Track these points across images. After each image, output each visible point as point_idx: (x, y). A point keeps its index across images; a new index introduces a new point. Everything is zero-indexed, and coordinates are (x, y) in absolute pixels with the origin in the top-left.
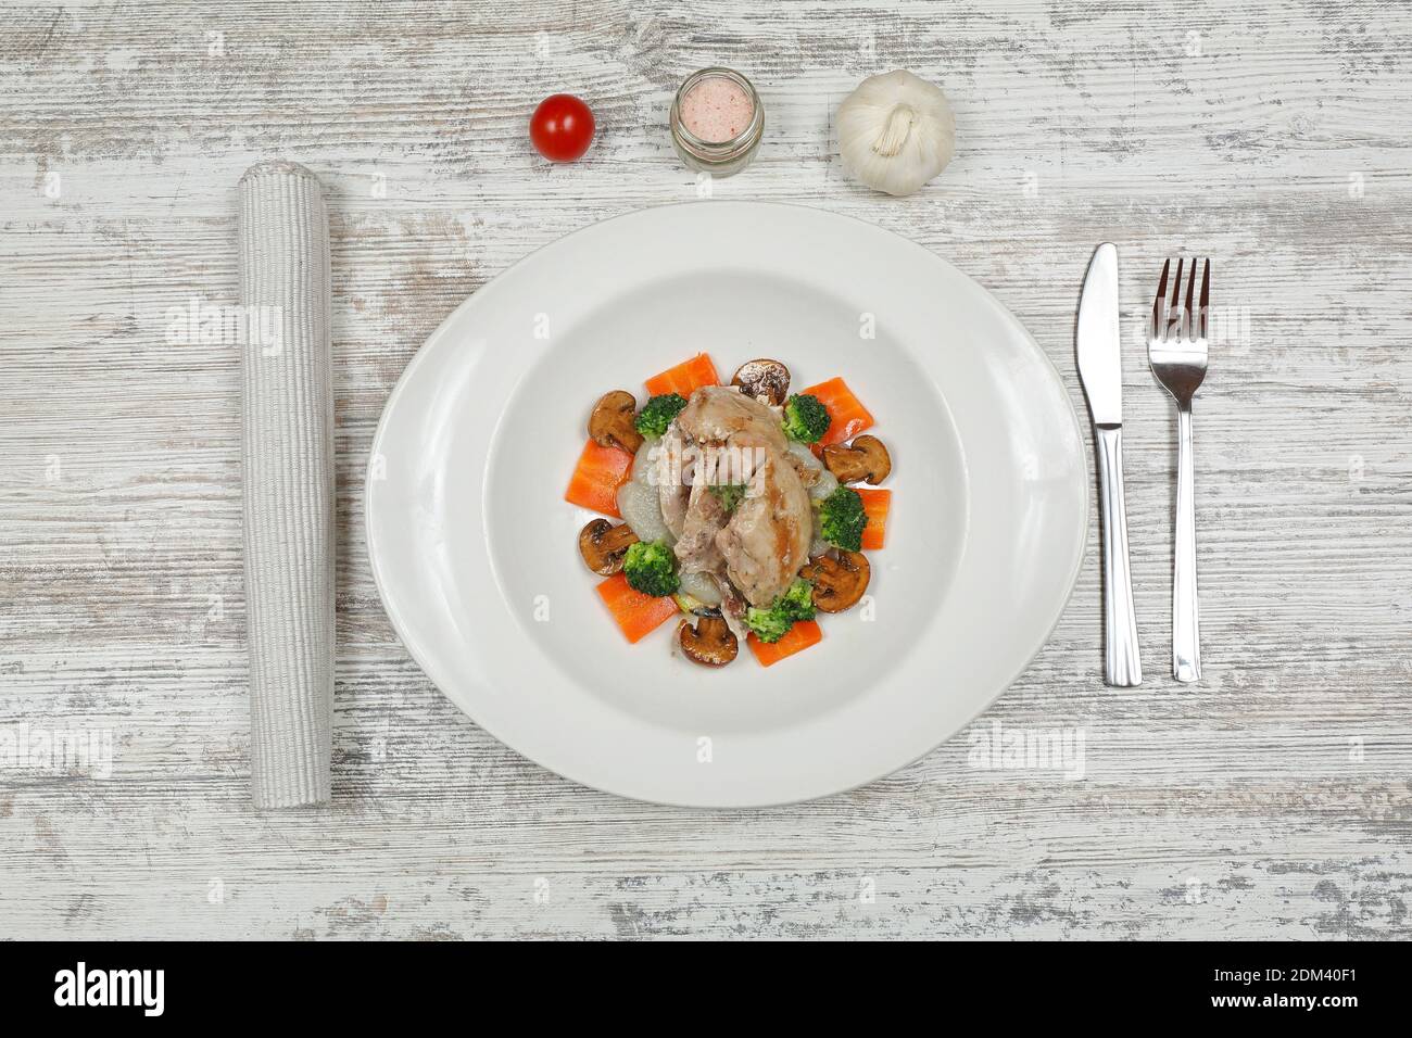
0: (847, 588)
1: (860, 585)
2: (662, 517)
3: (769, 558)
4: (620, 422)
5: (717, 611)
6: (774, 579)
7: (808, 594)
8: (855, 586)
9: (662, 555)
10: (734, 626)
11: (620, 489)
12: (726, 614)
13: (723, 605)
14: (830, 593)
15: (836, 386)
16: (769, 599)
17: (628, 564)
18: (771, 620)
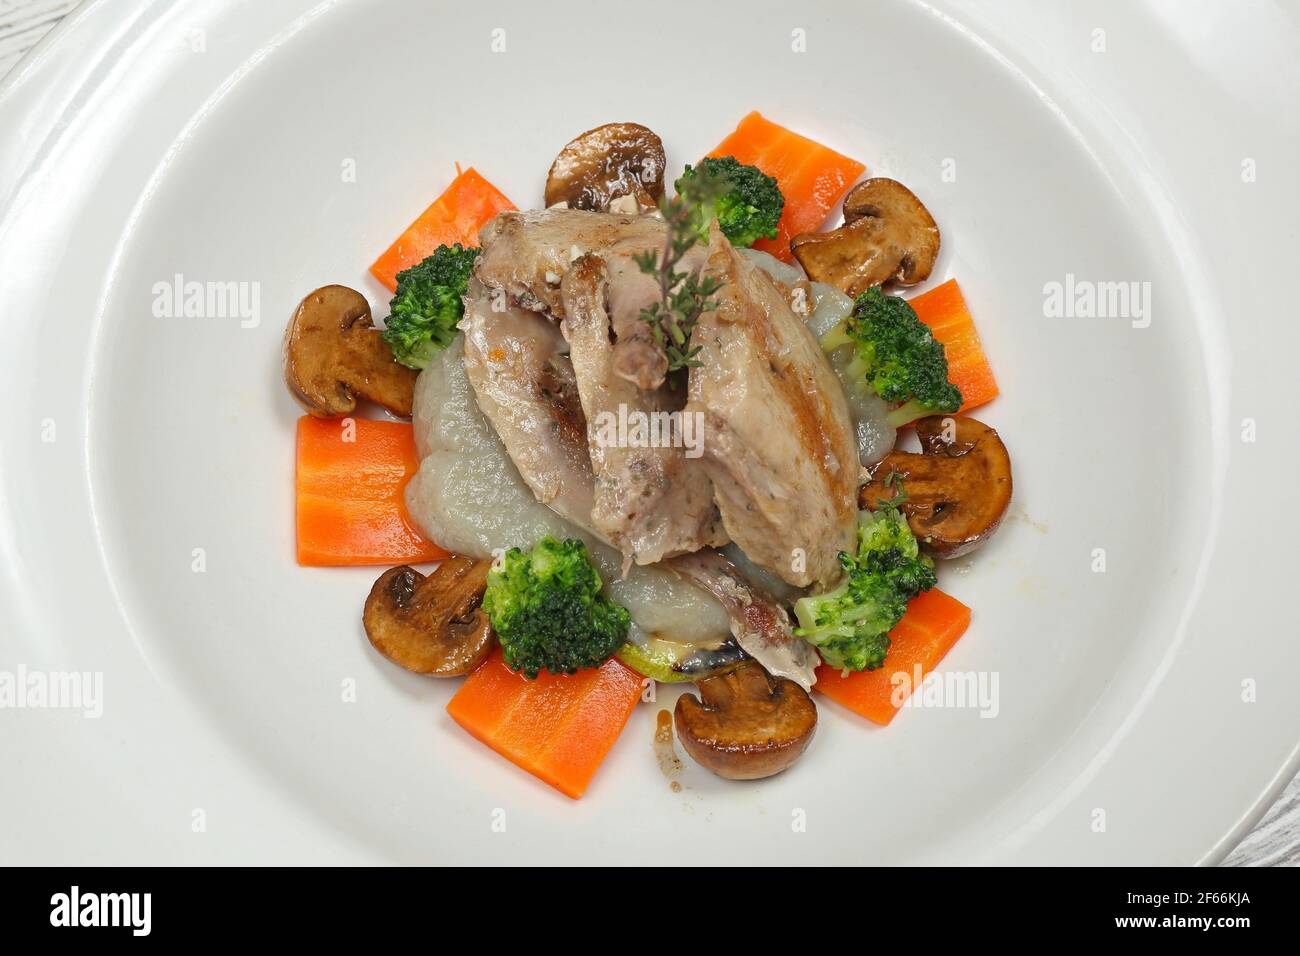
0: (972, 486)
1: (995, 472)
2: (528, 490)
3: (797, 461)
4: (352, 353)
5: (732, 648)
6: (825, 513)
7: (904, 528)
8: (986, 476)
9: (568, 553)
10: (782, 663)
11: (410, 490)
12: (751, 645)
13: (735, 631)
14: (944, 508)
15: (755, 130)
16: (830, 563)
17: (498, 618)
18: (859, 602)
